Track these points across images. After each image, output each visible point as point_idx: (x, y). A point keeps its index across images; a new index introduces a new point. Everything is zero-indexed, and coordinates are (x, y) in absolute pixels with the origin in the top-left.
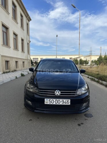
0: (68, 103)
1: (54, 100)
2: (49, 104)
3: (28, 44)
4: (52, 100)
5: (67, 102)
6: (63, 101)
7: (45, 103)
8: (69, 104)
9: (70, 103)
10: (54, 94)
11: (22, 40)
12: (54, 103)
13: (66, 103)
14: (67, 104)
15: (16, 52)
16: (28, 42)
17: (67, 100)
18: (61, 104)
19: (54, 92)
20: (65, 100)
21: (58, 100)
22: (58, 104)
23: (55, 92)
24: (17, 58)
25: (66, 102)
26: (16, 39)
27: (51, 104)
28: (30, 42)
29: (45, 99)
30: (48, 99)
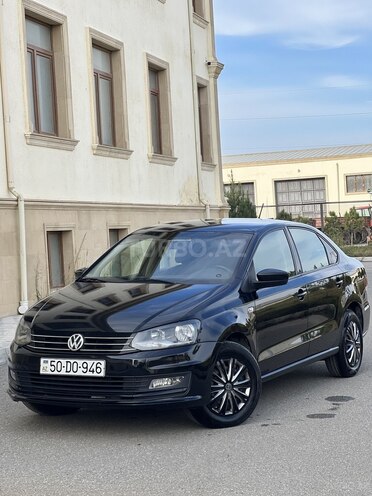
0: (99, 370)
1: (64, 361)
2: (50, 373)
3: (201, 88)
4: (57, 361)
5: (96, 368)
6: (85, 365)
7: (41, 372)
8: (102, 374)
9: (103, 371)
10: (66, 346)
11: (156, 71)
12: (63, 372)
13: (93, 371)
14: (95, 374)
15: (110, 163)
16: (203, 73)
17: (96, 362)
18: (80, 373)
19: (66, 340)
20: (90, 362)
21: (72, 361)
22: (72, 373)
23: (70, 340)
24: (118, 208)
25: (94, 367)
26: (109, 78)
27: (56, 373)
28: (220, 67)
29: (42, 360)
30: (49, 360)
